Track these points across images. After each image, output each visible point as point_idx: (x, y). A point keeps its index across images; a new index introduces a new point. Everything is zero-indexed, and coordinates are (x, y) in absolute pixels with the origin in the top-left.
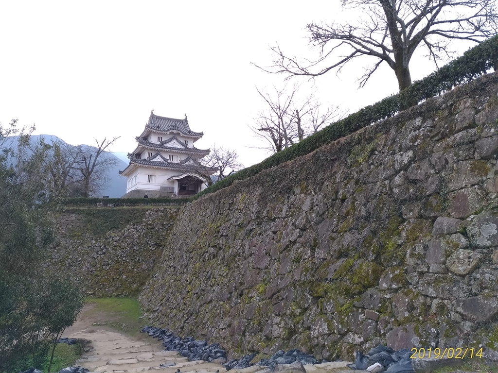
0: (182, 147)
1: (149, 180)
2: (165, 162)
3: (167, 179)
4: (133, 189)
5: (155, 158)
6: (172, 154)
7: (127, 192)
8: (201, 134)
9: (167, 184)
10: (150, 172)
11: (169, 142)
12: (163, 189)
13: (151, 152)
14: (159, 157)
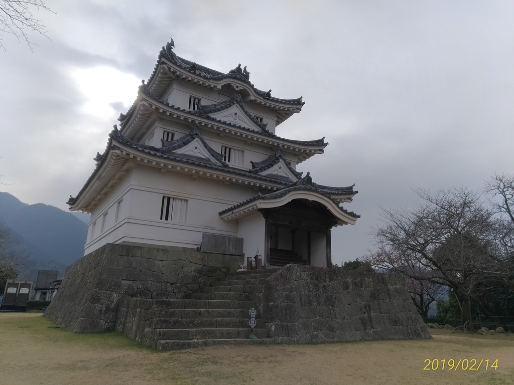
0: (257, 129)
1: (166, 214)
2: (213, 160)
3: (221, 214)
4: (110, 240)
5: (185, 144)
6: (229, 144)
7: (87, 253)
8: (297, 104)
9: (219, 228)
10: (170, 187)
11: (223, 109)
12: (213, 242)
13: (170, 129)
14: (196, 143)
